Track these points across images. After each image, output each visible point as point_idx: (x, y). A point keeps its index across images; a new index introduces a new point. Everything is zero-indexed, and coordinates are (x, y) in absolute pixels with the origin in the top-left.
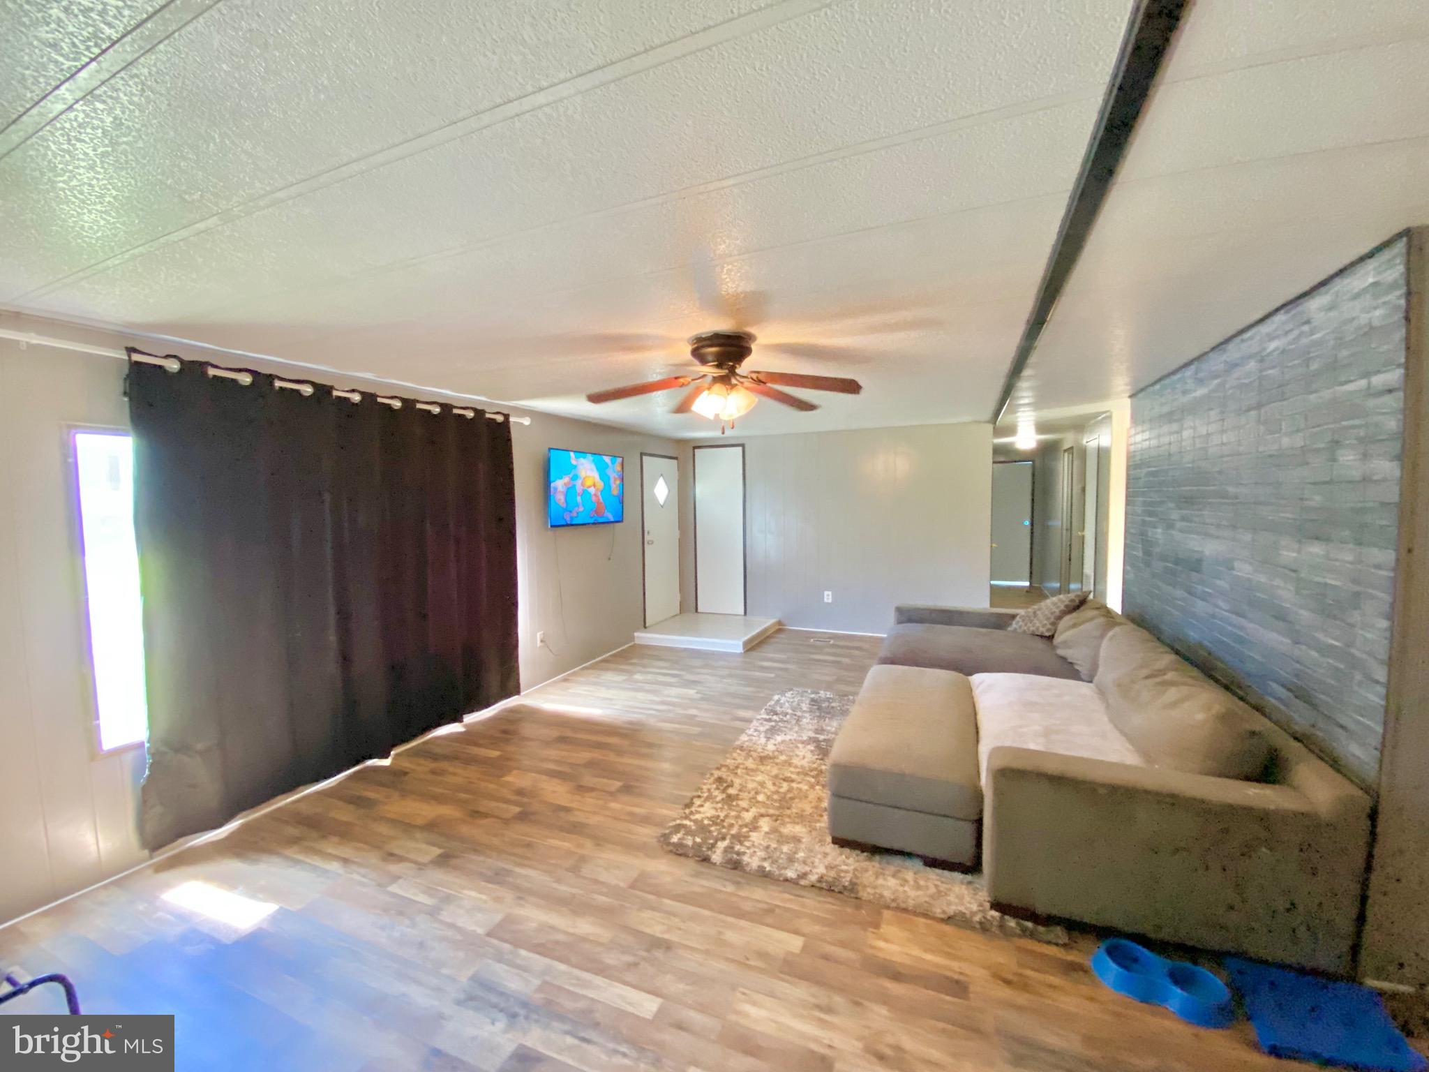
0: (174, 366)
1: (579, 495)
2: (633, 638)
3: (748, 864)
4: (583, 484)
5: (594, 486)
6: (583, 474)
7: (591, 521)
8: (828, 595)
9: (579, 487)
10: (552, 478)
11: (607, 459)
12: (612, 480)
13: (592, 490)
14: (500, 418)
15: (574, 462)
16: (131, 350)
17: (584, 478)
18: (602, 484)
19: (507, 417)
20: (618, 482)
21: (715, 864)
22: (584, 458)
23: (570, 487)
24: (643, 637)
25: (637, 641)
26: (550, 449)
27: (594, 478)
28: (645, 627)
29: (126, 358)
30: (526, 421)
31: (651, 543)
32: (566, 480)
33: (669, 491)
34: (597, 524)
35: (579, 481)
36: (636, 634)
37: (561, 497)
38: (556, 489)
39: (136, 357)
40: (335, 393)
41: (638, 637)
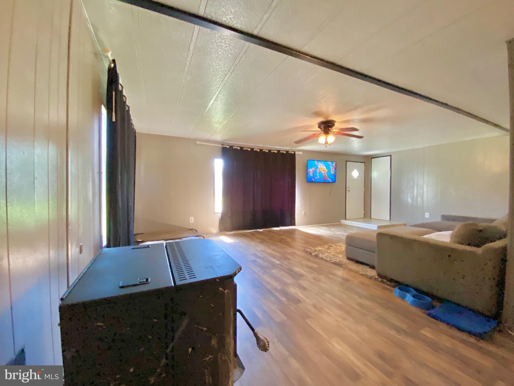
0: (228, 147)
1: (318, 173)
2: (340, 222)
3: (320, 256)
4: (319, 170)
5: (324, 171)
6: (319, 167)
7: (322, 181)
8: (427, 214)
9: (318, 171)
10: (308, 168)
11: (330, 163)
12: (331, 169)
13: (323, 172)
14: (293, 153)
15: (317, 164)
16: (223, 145)
17: (320, 169)
18: (327, 170)
19: (295, 152)
20: (334, 170)
21: (312, 255)
22: (320, 162)
23: (315, 172)
24: (344, 222)
25: (341, 223)
26: (308, 160)
27: (324, 168)
28: (346, 219)
29: (222, 146)
30: (301, 153)
31: (349, 191)
32: (313, 169)
33: (359, 174)
34: (324, 182)
35: (318, 169)
36: (341, 220)
37: (311, 174)
38: (309, 171)
39: (223, 146)
40: (255, 150)
41: (342, 221)
